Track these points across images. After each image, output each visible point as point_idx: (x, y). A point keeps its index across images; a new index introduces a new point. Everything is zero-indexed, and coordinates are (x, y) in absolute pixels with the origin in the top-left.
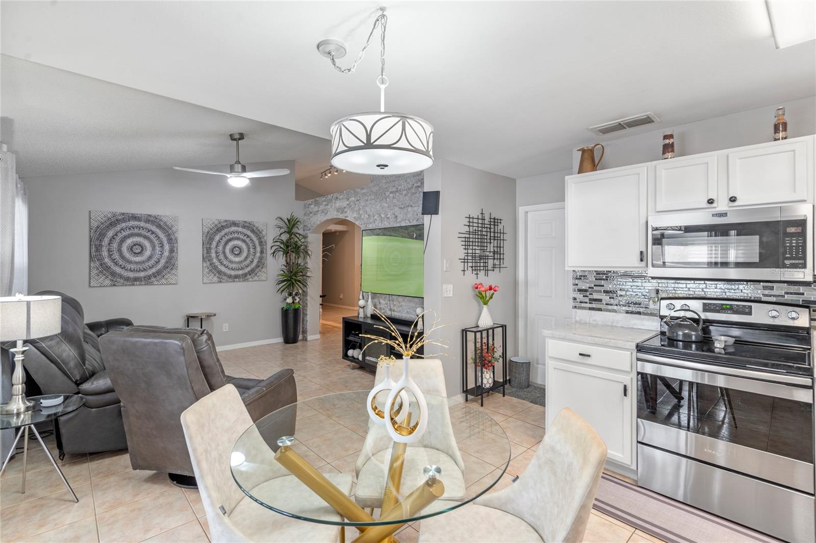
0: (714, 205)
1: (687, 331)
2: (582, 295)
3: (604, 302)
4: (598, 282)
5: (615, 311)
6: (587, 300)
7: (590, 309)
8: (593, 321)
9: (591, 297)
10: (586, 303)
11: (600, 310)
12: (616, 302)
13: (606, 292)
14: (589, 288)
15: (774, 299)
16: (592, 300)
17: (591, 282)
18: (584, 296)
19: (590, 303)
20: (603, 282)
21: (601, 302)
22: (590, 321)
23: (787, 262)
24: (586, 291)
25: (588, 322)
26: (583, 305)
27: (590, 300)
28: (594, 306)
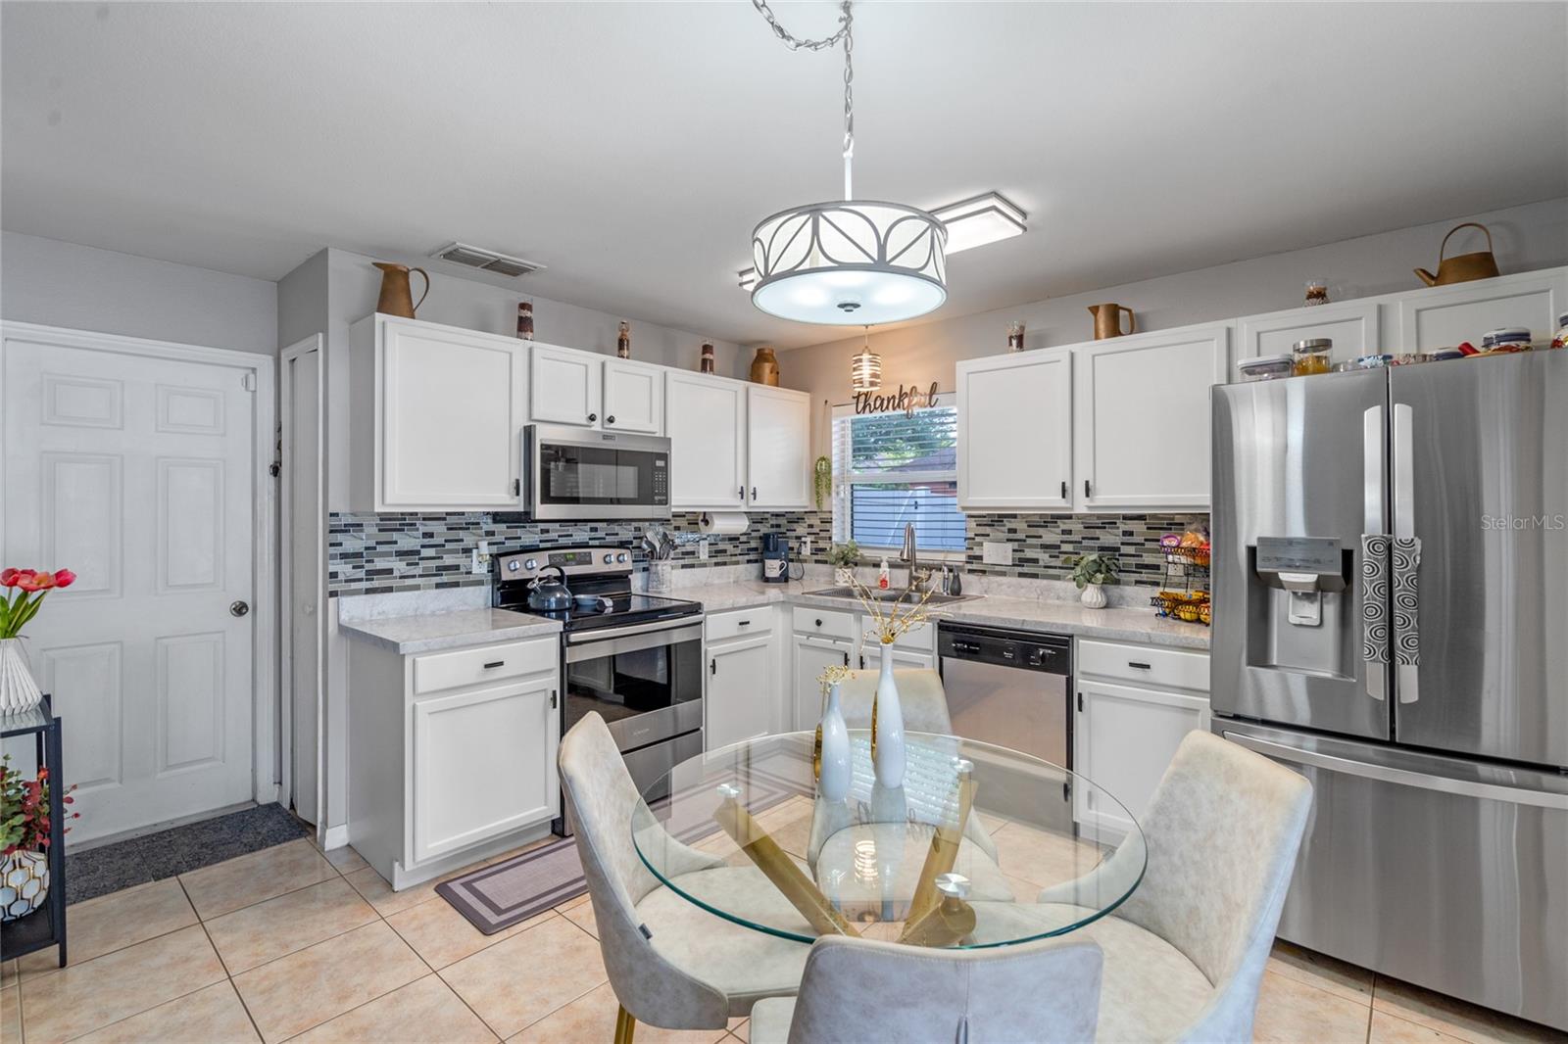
0: (593, 423)
1: (558, 595)
2: (351, 566)
3: (396, 573)
4: (385, 536)
5: (417, 588)
6: (361, 574)
7: (368, 591)
8: (379, 614)
9: (368, 566)
10: (361, 580)
11: (389, 590)
12: (418, 571)
13: (400, 554)
14: (367, 548)
15: (597, 543)
16: (371, 574)
17: (369, 537)
18: (354, 567)
19: (367, 580)
20: (395, 536)
21: (392, 573)
22: (371, 616)
23: (656, 498)
24: (359, 555)
25: (368, 618)
26: (354, 586)
27: (368, 572)
28: (376, 584)
